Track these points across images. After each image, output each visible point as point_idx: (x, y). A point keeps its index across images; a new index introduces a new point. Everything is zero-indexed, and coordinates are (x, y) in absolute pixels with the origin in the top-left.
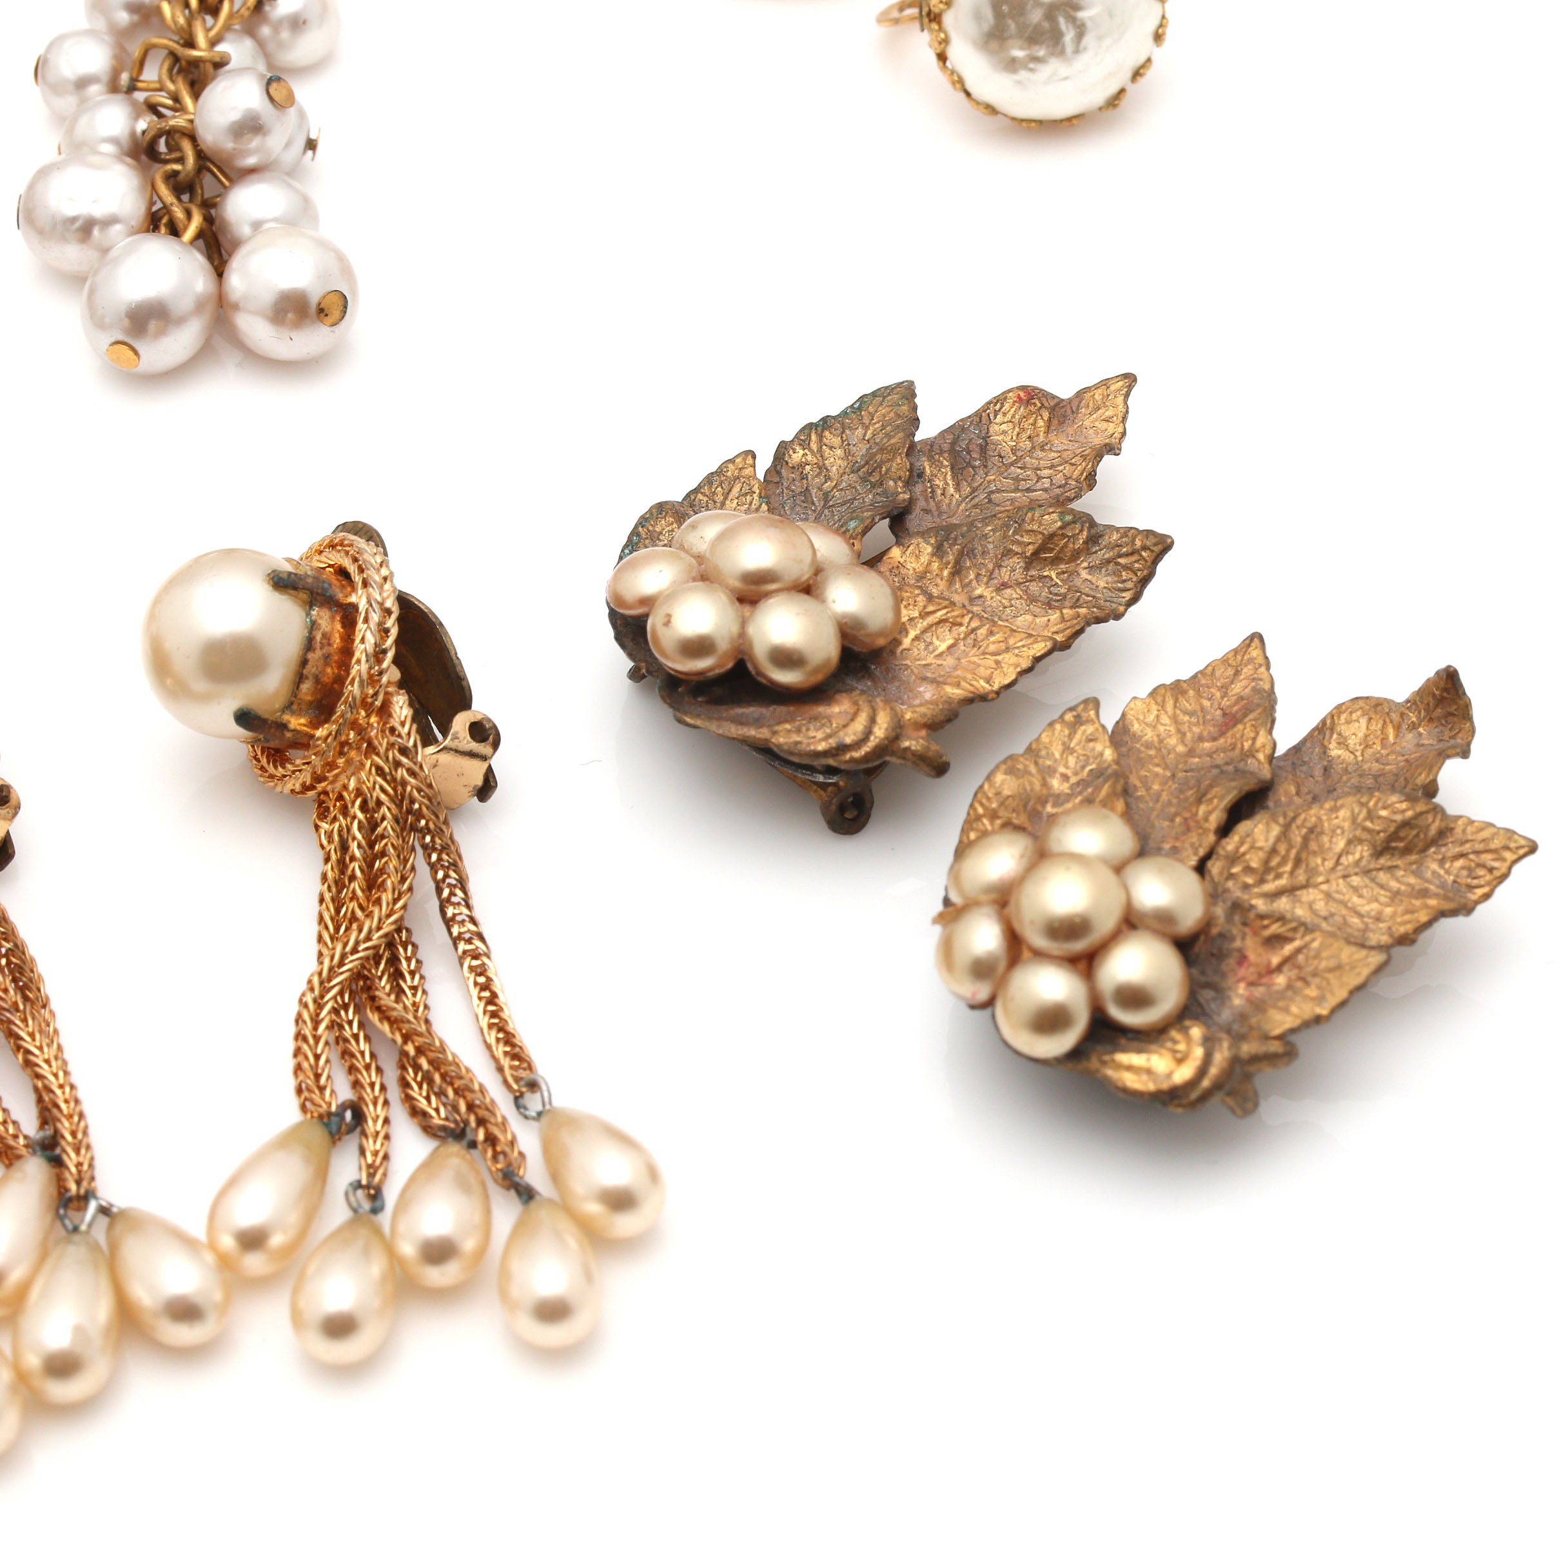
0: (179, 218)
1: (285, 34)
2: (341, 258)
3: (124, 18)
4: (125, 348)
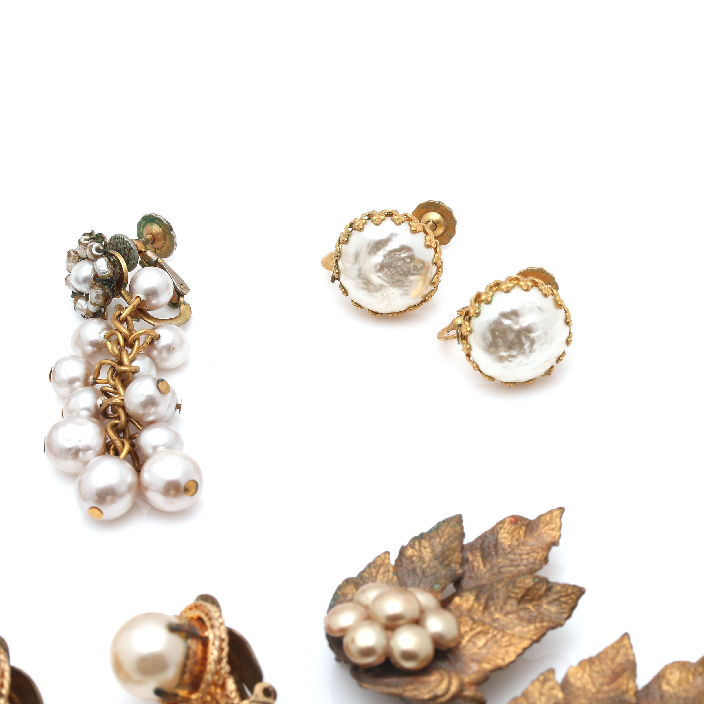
0: (119, 446)
1: (164, 354)
2: (194, 463)
3: (90, 349)
4: (96, 510)
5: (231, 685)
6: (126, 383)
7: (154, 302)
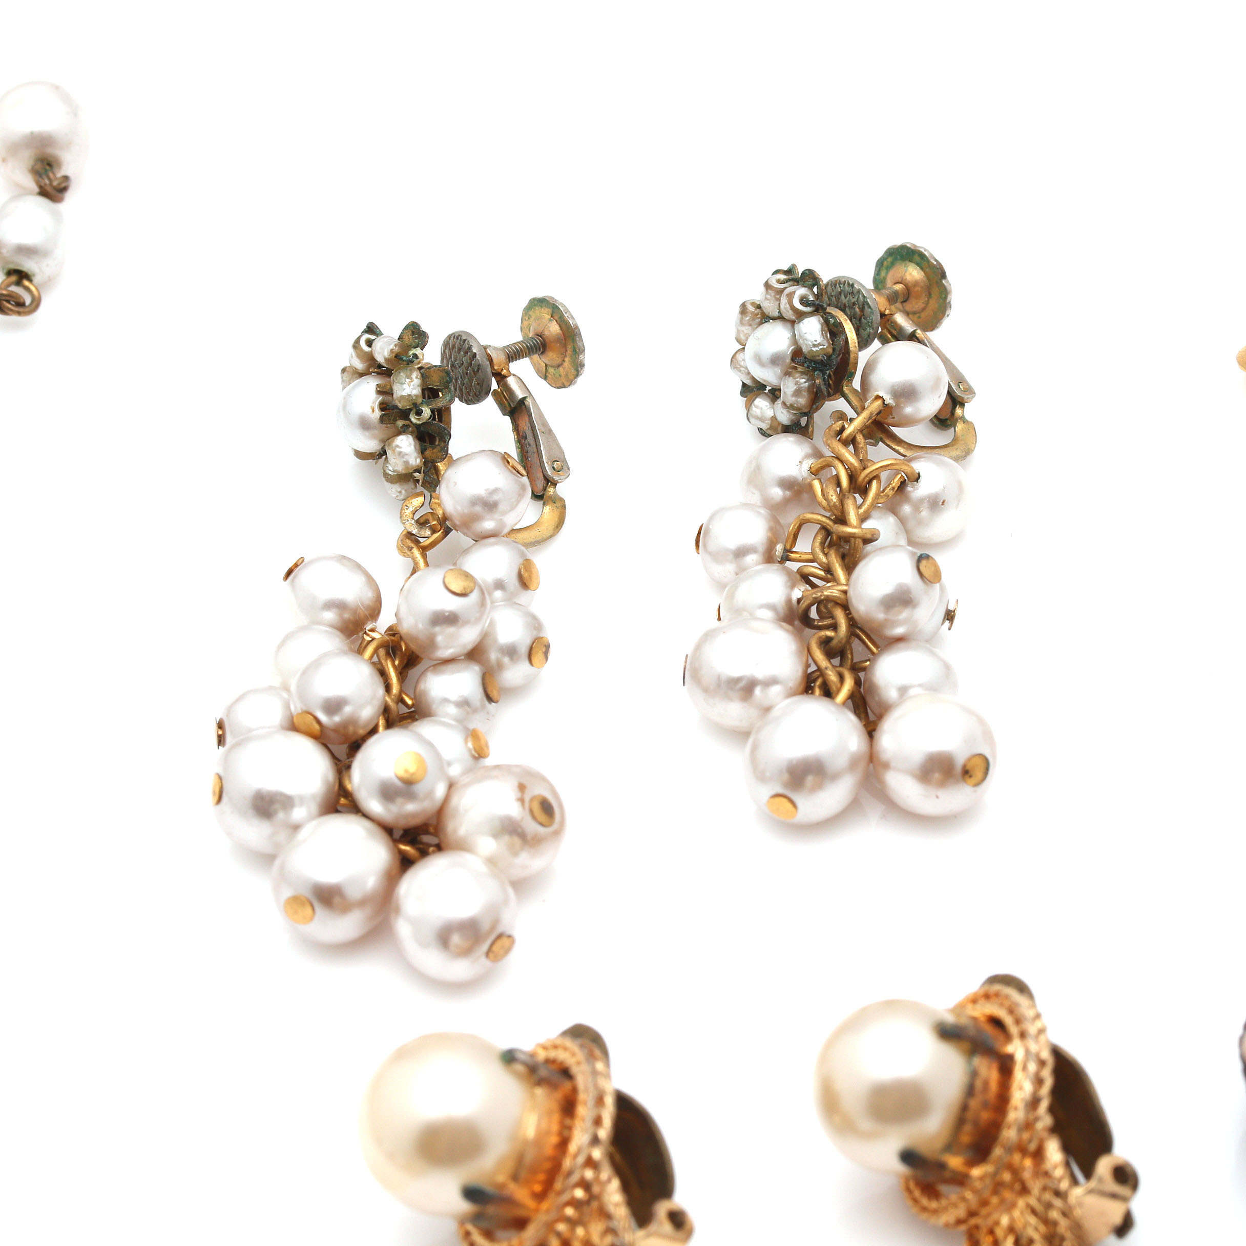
0: (832, 681)
1: (925, 513)
2: (981, 722)
3: (777, 493)
4: (784, 800)
5: (1054, 1152)
6: (850, 562)
7: (908, 410)
